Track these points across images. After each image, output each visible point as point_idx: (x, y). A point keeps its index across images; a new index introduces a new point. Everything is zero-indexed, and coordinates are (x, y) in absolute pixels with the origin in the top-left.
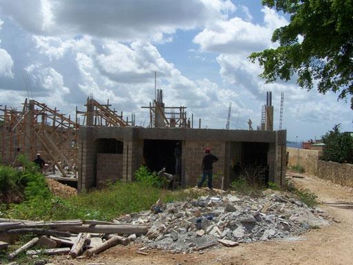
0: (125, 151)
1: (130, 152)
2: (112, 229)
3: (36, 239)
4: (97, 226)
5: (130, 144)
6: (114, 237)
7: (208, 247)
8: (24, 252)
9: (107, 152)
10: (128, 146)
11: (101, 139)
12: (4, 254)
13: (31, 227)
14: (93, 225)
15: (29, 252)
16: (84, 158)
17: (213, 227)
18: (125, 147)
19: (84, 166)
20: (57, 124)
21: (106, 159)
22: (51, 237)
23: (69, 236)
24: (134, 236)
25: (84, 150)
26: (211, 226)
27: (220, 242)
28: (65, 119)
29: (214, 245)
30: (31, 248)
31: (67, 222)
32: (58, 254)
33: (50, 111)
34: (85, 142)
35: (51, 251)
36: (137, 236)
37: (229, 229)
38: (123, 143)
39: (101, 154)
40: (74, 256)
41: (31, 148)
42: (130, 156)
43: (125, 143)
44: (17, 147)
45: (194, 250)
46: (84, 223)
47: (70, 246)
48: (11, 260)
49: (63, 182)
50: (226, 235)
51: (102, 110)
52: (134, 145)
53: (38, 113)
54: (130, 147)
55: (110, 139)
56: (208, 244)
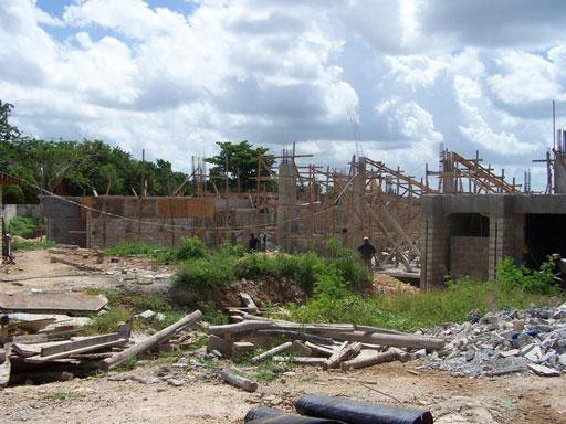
0: (492, 233)
1: (500, 233)
2: (393, 340)
3: (288, 344)
4: (375, 335)
5: (501, 221)
6: (392, 350)
7: (508, 373)
8: (270, 357)
9: (467, 235)
10: (498, 224)
11: (457, 214)
12: (247, 356)
13: (285, 328)
14: (369, 333)
15: (276, 358)
16: (430, 243)
17: (533, 347)
18: (492, 226)
19: (430, 255)
20: (402, 191)
21: (466, 245)
22: (307, 343)
23: (332, 344)
24: (423, 351)
25: (430, 231)
26: (530, 346)
27: (530, 368)
28: (416, 184)
29: (518, 371)
30: (279, 353)
31: (334, 326)
32: (311, 364)
33: (392, 172)
34: (431, 219)
35: (303, 359)
36: (428, 352)
37: (554, 352)
38: (488, 219)
39: (456, 238)
40: (325, 367)
41: (361, 229)
42: (500, 240)
43: (492, 220)
44: (343, 227)
45: (487, 375)
46: (356, 329)
47: (328, 356)
48: (253, 364)
49: (404, 279)
50: (548, 360)
51: (470, 167)
52: (506, 223)
53: (373, 176)
54: (500, 226)
55: (471, 214)
56: (509, 369)
